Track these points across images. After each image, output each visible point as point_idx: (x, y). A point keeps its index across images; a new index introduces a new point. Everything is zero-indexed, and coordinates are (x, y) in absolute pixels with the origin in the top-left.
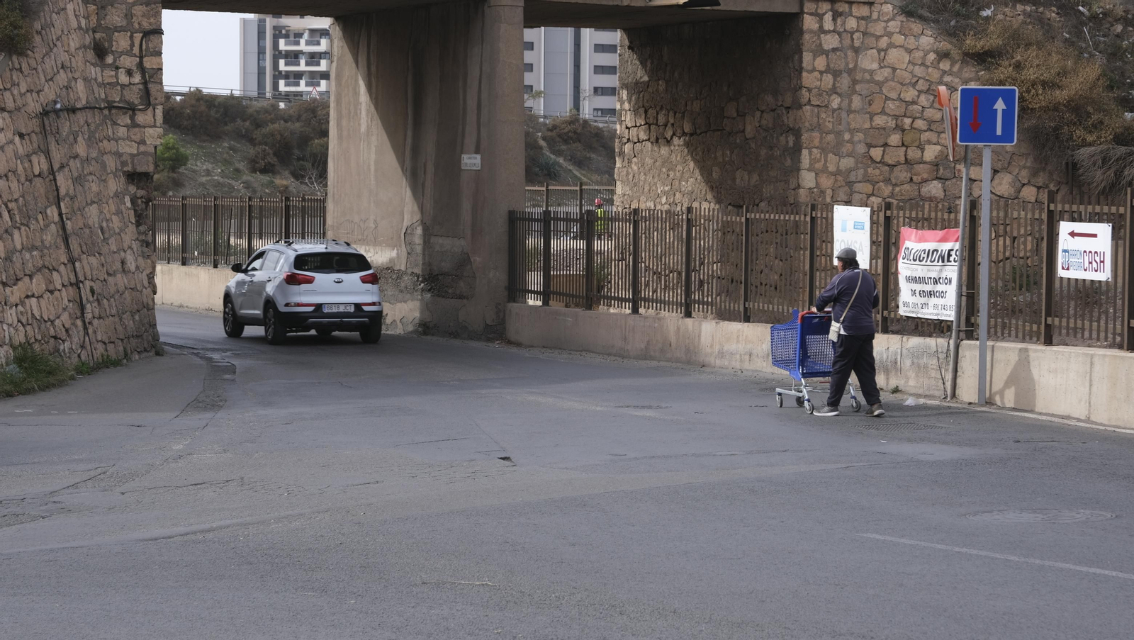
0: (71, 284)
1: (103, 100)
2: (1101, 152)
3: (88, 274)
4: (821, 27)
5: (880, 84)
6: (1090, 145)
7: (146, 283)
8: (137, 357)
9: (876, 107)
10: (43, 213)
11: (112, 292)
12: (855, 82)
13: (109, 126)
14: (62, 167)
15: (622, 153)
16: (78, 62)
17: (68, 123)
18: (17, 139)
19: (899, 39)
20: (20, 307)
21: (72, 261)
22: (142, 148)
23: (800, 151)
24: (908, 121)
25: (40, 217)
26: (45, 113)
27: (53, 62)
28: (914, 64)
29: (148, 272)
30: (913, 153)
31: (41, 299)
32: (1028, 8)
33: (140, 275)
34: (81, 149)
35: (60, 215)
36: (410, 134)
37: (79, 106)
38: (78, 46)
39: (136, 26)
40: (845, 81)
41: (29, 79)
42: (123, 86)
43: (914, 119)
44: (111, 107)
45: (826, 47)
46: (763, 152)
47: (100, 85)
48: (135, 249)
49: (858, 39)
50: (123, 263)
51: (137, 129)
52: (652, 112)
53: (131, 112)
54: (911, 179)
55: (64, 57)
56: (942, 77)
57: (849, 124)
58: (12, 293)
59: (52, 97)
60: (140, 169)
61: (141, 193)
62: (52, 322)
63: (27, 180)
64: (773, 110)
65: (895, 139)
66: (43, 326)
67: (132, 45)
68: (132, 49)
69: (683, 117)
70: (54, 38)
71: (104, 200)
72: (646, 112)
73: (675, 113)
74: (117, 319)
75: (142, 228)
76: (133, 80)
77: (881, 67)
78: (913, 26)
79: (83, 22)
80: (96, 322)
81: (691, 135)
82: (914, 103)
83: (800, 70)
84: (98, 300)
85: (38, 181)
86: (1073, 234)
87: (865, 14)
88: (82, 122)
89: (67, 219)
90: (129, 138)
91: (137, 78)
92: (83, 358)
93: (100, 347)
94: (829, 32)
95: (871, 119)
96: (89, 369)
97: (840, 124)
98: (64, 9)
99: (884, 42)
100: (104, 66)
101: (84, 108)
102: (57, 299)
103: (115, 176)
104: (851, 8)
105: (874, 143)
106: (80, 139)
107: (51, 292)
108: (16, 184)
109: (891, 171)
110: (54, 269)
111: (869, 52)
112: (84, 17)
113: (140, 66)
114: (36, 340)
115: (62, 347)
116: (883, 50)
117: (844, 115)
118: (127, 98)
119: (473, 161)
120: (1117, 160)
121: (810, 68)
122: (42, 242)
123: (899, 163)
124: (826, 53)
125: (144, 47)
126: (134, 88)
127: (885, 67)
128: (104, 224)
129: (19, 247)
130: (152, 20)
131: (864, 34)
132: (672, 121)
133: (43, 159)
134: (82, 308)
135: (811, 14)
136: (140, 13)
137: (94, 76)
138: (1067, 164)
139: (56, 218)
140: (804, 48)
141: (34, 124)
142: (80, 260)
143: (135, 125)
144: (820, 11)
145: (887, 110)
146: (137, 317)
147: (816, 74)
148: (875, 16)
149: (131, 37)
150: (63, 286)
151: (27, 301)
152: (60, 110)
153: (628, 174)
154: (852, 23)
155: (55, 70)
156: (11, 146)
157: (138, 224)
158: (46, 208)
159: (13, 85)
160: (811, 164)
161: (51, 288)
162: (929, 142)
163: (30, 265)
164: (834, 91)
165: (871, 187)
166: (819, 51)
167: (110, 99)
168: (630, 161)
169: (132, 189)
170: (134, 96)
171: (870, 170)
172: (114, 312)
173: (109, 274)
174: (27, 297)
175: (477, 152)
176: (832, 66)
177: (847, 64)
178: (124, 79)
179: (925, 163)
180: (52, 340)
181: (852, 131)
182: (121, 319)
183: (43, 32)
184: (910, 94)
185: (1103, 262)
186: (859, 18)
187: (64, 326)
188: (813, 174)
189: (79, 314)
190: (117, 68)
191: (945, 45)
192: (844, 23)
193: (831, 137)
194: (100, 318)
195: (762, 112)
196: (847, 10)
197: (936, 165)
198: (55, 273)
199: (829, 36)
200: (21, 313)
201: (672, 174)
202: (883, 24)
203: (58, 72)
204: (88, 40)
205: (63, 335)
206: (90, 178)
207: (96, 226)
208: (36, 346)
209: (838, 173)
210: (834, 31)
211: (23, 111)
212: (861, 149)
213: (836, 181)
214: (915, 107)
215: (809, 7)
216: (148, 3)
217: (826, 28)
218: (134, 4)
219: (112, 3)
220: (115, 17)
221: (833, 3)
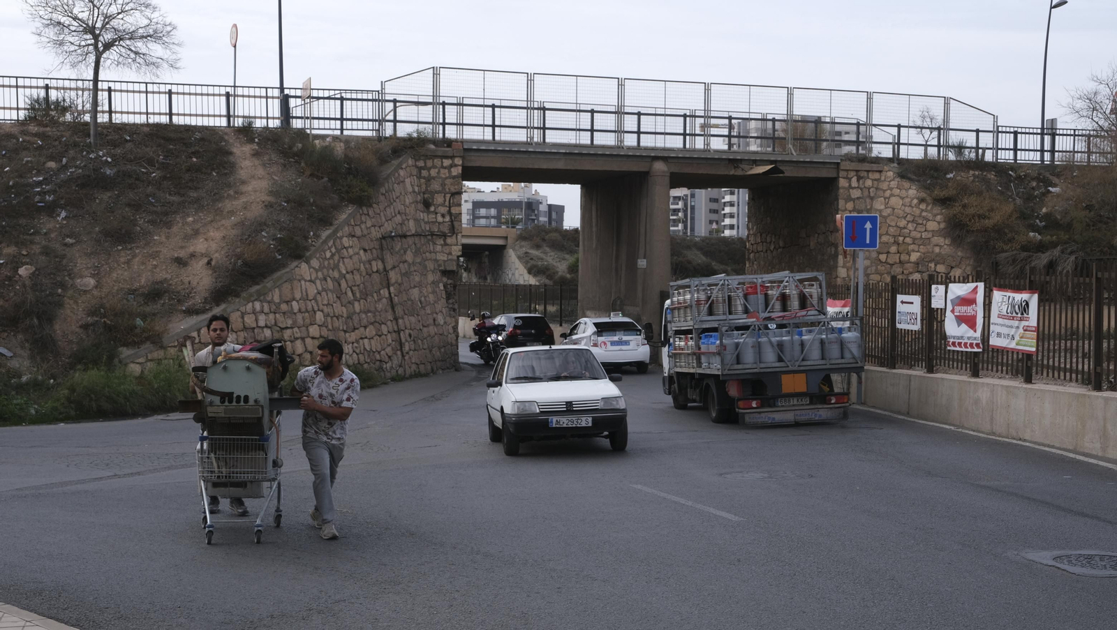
0: (395, 331)
1: (428, 231)
2: (1012, 256)
3: (408, 326)
4: (850, 185)
5: (885, 218)
6: (1006, 251)
7: (451, 331)
8: (441, 372)
10: (378, 292)
11: (425, 336)
13: (431, 245)
14: (394, 267)
15: (749, 259)
16: (411, 210)
17: (400, 244)
18: (362, 252)
19: (897, 191)
20: (355, 345)
21: (396, 319)
22: (450, 257)
23: (837, 256)
24: (901, 239)
25: (375, 295)
26: (384, 238)
27: (392, 210)
28: (905, 206)
29: (453, 325)
30: (904, 257)
31: (372, 340)
32: (977, 173)
33: (447, 327)
34: (409, 257)
35: (390, 293)
36: (615, 248)
37: (408, 234)
38: (411, 201)
39: (447, 190)
41: (373, 220)
42: (439, 223)
43: (905, 237)
44: (432, 234)
45: (853, 197)
46: (819, 257)
47: (426, 223)
48: (444, 312)
49: (873, 192)
50: (434, 320)
51: (447, 247)
52: (764, 235)
53: (444, 237)
54: (903, 272)
55: (402, 208)
56: (921, 213)
58: (350, 336)
59: (390, 229)
60: (448, 269)
61: (450, 281)
62: (379, 352)
63: (367, 274)
64: (824, 233)
65: (893, 249)
66: (371, 354)
67: (445, 201)
68: (445, 203)
69: (779, 238)
70: (394, 197)
71: (423, 286)
73: (775, 236)
74: (428, 351)
75: (450, 301)
76: (445, 220)
77: (886, 208)
78: (904, 184)
79: (416, 189)
80: (411, 353)
81: (783, 248)
82: (905, 228)
83: (836, 210)
84: (414, 340)
85: (375, 276)
86: (902, 302)
87: (876, 178)
88: (411, 243)
89: (395, 296)
90: (442, 252)
91: (447, 219)
92: (400, 372)
93: (414, 367)
94: (855, 188)
95: (880, 238)
96: (398, 379)
98: (403, 182)
99: (888, 193)
100: (429, 212)
101: (413, 235)
102: (383, 340)
103: (433, 272)
104: (868, 174)
105: (881, 252)
106: (409, 252)
107: (380, 336)
108: (358, 276)
109: (891, 267)
110: (383, 324)
111: (879, 199)
112: (417, 186)
113: (450, 212)
114: (366, 362)
115: (385, 366)
116: (887, 198)
118: (442, 230)
119: (643, 263)
120: (1022, 260)
121: (843, 209)
122: (376, 308)
123: (896, 263)
124: (854, 200)
125: (451, 202)
126: (446, 224)
127: (888, 207)
128: (423, 299)
129: (358, 310)
130: (456, 187)
131: (877, 189)
132: (773, 240)
133: (380, 263)
134: (401, 345)
135: (844, 178)
136: (449, 184)
137: (422, 218)
138: (993, 263)
139: (387, 295)
140: (839, 197)
141: (377, 245)
142: (403, 318)
143: (446, 244)
144: (849, 176)
145: (889, 233)
146: (443, 350)
147: (847, 212)
148: (883, 178)
149: (444, 197)
150: (389, 332)
151: (360, 340)
152: (394, 236)
154: (869, 183)
155: (393, 214)
156: (357, 256)
157: (448, 298)
158: (380, 290)
159: (362, 222)
160: (844, 264)
161: (380, 333)
162: (913, 251)
163: (365, 321)
165: (880, 277)
166: (849, 199)
167: (432, 230)
168: (753, 264)
169: (445, 279)
170: (446, 229)
171: (879, 267)
172: (426, 347)
173: (424, 326)
174: (362, 338)
175: (644, 258)
176: (857, 207)
177: (866, 206)
178: (440, 219)
179: (911, 263)
180: (378, 363)
182: (431, 351)
183: (387, 194)
184: (902, 223)
185: (916, 319)
186: (873, 180)
187: (387, 354)
188: (846, 270)
189: (399, 348)
190: (436, 213)
191: (923, 195)
192: (864, 183)
194: (415, 350)
195: (819, 234)
196: (866, 175)
197: (917, 264)
198: (383, 326)
199: (855, 191)
200: (356, 347)
202: (887, 183)
203: (396, 215)
204: (419, 198)
205: (387, 359)
206: (415, 273)
207: (417, 299)
208: (366, 366)
210: (858, 187)
211: (367, 237)
212: (874, 255)
214: (905, 230)
215: (842, 174)
216: (454, 177)
217: (853, 186)
218: (446, 178)
219: (434, 178)
220: (436, 186)
221: (857, 171)
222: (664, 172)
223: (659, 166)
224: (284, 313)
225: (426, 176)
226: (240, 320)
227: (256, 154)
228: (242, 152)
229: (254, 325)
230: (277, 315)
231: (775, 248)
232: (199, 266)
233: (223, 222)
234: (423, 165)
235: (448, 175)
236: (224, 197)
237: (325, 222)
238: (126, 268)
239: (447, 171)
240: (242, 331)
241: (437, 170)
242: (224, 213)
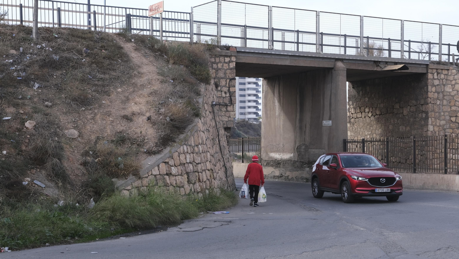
4: (433, 77)
5: (453, 96)
7: (232, 168)
9: (452, 103)
12: (444, 96)
13: (219, 111)
15: (350, 122)
16: (214, 89)
19: (458, 81)
22: (230, 119)
23: (428, 118)
26: (212, 105)
36: (298, 115)
39: (228, 77)
40: (441, 95)
41: (208, 93)
42: (223, 98)
44: (220, 104)
45: (435, 84)
46: (412, 120)
47: (217, 97)
49: (445, 81)
50: (228, 158)
51: (228, 112)
52: (362, 108)
53: (226, 107)
57: (443, 110)
59: (212, 100)
60: (229, 126)
61: (228, 134)
64: (416, 106)
66: (222, 181)
67: (226, 84)
68: (226, 85)
69: (376, 109)
71: (223, 137)
72: (360, 108)
73: (373, 108)
76: (226, 96)
77: (453, 91)
81: (380, 115)
83: (427, 92)
85: (214, 129)
87: (446, 73)
90: (225, 115)
91: (228, 95)
94: (436, 79)
95: (451, 108)
97: (440, 110)
99: (453, 82)
100: (218, 91)
101: (216, 104)
103: (223, 128)
104: (442, 71)
105: (452, 116)
111: (449, 86)
113: (229, 90)
114: (222, 186)
116: (453, 85)
117: (441, 107)
118: (225, 102)
119: (328, 123)
121: (431, 91)
124: (435, 86)
125: (230, 84)
126: (227, 98)
127: (454, 90)
130: (232, 75)
131: (446, 80)
132: (371, 110)
135: (431, 73)
136: (229, 73)
137: (216, 94)
140: (429, 85)
141: (211, 109)
143: (227, 111)
144: (433, 72)
145: (456, 105)
146: (232, 177)
147: (432, 93)
148: (450, 74)
149: (226, 81)
154: (442, 76)
156: (209, 116)
157: (228, 145)
160: (432, 123)
163: (217, 159)
164: (438, 99)
165: (452, 131)
166: (433, 85)
167: (219, 102)
168: (353, 124)
169: (226, 133)
170: (227, 101)
171: (451, 125)
172: (229, 176)
175: (330, 119)
176: (437, 90)
177: (441, 90)
181: (444, 112)
186: (444, 75)
188: (432, 126)
190: (222, 91)
192: (440, 76)
193: (437, 114)
195: (411, 106)
199: (436, 81)
200: (219, 176)
201: (371, 128)
202: (453, 76)
204: (214, 81)
209: (440, 126)
210: (437, 79)
211: (209, 104)
212: (448, 118)
213: (439, 128)
215: (430, 71)
216: (231, 69)
217: (435, 78)
218: (227, 69)
219: (220, 69)
220: (221, 74)
221: (437, 69)
222: (344, 68)
223: (340, 64)
224: (197, 153)
225: (216, 68)
226: (178, 158)
228: (127, 47)
229: (185, 162)
230: (194, 154)
231: (372, 115)
232: (141, 120)
233: (141, 92)
234: (214, 61)
235: (228, 68)
236: (132, 75)
237: (199, 94)
239: (227, 65)
240: (180, 165)
241: (221, 64)
242: (138, 86)
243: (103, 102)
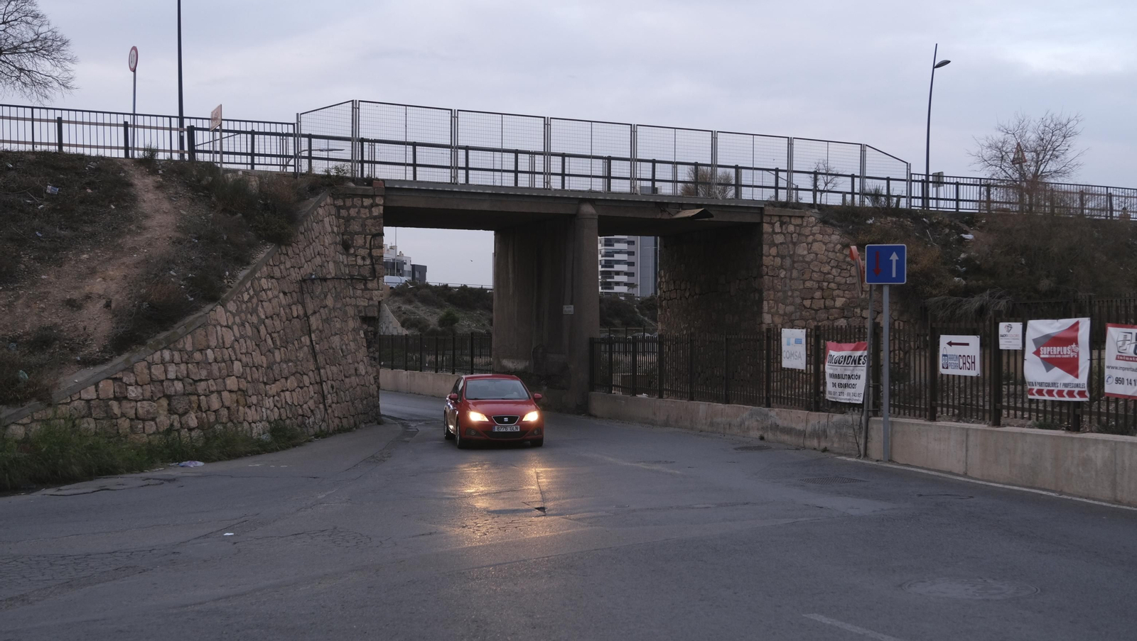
0: (317, 383)
1: (347, 275)
2: (942, 300)
3: (330, 376)
4: (773, 230)
5: (809, 263)
6: (935, 296)
7: (372, 381)
8: (363, 426)
9: (806, 276)
10: (299, 340)
11: (347, 387)
12: (794, 262)
13: (351, 290)
14: (315, 313)
15: (661, 306)
16: (330, 251)
17: (320, 287)
18: (281, 295)
19: (819, 237)
20: (276, 398)
21: (318, 369)
22: (371, 303)
23: (762, 302)
24: (825, 284)
25: (296, 342)
26: (304, 280)
27: (312, 251)
28: (829, 251)
29: (375, 374)
30: (829, 303)
31: (293, 392)
32: (894, 219)
33: (368, 377)
34: (330, 301)
35: (311, 341)
36: (535, 294)
37: (329, 277)
38: (331, 242)
39: (368, 231)
40: (788, 262)
41: (293, 260)
42: (360, 266)
43: (829, 283)
44: (352, 278)
45: (776, 242)
46: (741, 303)
47: (345, 266)
48: (366, 362)
49: (796, 237)
50: (356, 370)
51: (367, 292)
52: (677, 283)
53: (364, 281)
54: (828, 318)
55: (320, 248)
56: (845, 258)
57: (791, 286)
58: (271, 388)
59: (310, 271)
60: (369, 315)
61: (370, 329)
62: (301, 406)
63: (287, 320)
64: (746, 279)
65: (818, 294)
66: (294, 409)
67: (365, 243)
68: (365, 245)
69: (695, 285)
70: (314, 237)
71: (344, 333)
72: (674, 282)
73: (691, 283)
74: (350, 403)
75: (371, 350)
76: (365, 263)
77: (809, 253)
78: (827, 229)
79: (335, 229)
80: (334, 405)
81: (700, 295)
82: (829, 273)
83: (762, 255)
84: (336, 392)
85: (295, 322)
86: (950, 344)
87: (798, 223)
88: (331, 286)
89: (317, 344)
90: (363, 297)
91: (368, 262)
92: (323, 428)
93: (337, 421)
94: (778, 233)
95: (804, 283)
96: (322, 435)
97: (785, 286)
98: (322, 221)
99: (810, 239)
100: (348, 254)
101: (333, 278)
102: (305, 392)
103: (353, 319)
104: (790, 220)
105: (806, 297)
106: (329, 296)
107: (301, 388)
108: (279, 322)
109: (816, 313)
110: (305, 374)
111: (802, 245)
112: (336, 226)
113: (370, 255)
114: (288, 417)
115: (307, 422)
116: (809, 243)
117: (788, 281)
118: (362, 273)
119: (569, 309)
120: (952, 304)
121: (767, 254)
122: (297, 357)
123: (821, 309)
124: (777, 245)
125: (372, 243)
126: (366, 267)
127: (811, 253)
128: (344, 347)
129: (278, 359)
130: (377, 228)
131: (799, 234)
132: (689, 287)
133: (300, 307)
134: (324, 397)
135: (768, 223)
136: (370, 224)
137: (341, 260)
138: (921, 308)
139: (308, 343)
140: (764, 243)
141: (296, 287)
142: (325, 368)
143: (366, 289)
144: (772, 221)
145: (813, 278)
146: (365, 402)
147: (771, 257)
148: (805, 224)
149: (365, 238)
150: (311, 384)
151: (282, 393)
152: (314, 279)
153: (665, 318)
154: (791, 228)
155: (313, 256)
156: (276, 299)
157: (368, 347)
158: (301, 337)
159: (281, 263)
160: (768, 310)
161: (301, 385)
162: (839, 296)
163: (286, 371)
164: (782, 267)
165: (804, 323)
166: (773, 244)
167: (351, 274)
168: (666, 311)
169: (365, 327)
170: (366, 272)
171: (803, 313)
172: (348, 399)
173: (346, 377)
174: (283, 391)
175: (571, 304)
176: (780, 253)
177: (789, 252)
178: (360, 262)
179: (836, 308)
180: (300, 418)
181: (793, 291)
182: (353, 403)
183: (306, 233)
184: (826, 269)
185: (974, 363)
186: (795, 226)
187: (309, 408)
188: (770, 315)
189: (322, 401)
190: (356, 256)
191: (846, 240)
192: (787, 228)
193: (780, 294)
194: (338, 403)
195: (740, 280)
196: (788, 221)
197: (842, 309)
198: (305, 377)
199: (778, 236)
200: (277, 401)
201: (689, 318)
202: (810, 229)
203: (315, 257)
204: (338, 239)
205: (309, 414)
206: (335, 319)
207: (338, 348)
208: (288, 422)
209: (785, 314)
210: (781, 233)
211: (287, 278)
212: (798, 301)
213: (784, 319)
214: (830, 276)
215: (766, 219)
216: (375, 218)
217: (776, 231)
218: (367, 218)
219: (353, 218)
220: (355, 227)
221: (780, 216)
222: (592, 215)
223: (588, 209)
224: (198, 363)
225: (345, 216)
226: (146, 371)
227: (159, 187)
228: (143, 183)
229: (163, 377)
230: (189, 365)
231: (690, 295)
232: (94, 309)
233: (125, 260)
234: (342, 204)
235: (368, 215)
236: (124, 232)
237: (242, 261)
238: (7, 311)
239: (367, 210)
240: (148, 384)
241: (356, 210)
242: (125, 250)
243: (43, 277)
